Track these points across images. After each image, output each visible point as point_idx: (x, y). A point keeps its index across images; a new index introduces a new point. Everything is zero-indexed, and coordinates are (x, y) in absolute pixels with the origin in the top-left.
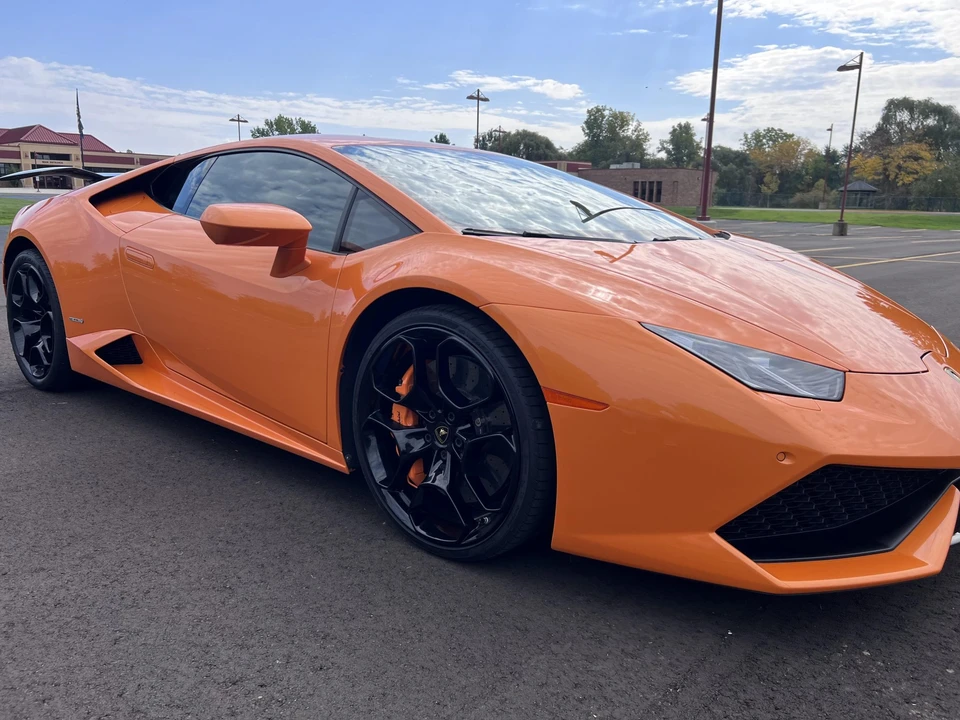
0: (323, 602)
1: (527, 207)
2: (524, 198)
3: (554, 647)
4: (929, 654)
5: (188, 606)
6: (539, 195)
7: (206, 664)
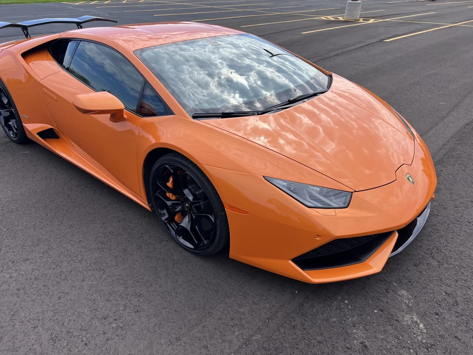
0: (140, 277)
3: (227, 300)
5: (87, 279)
7: (94, 309)
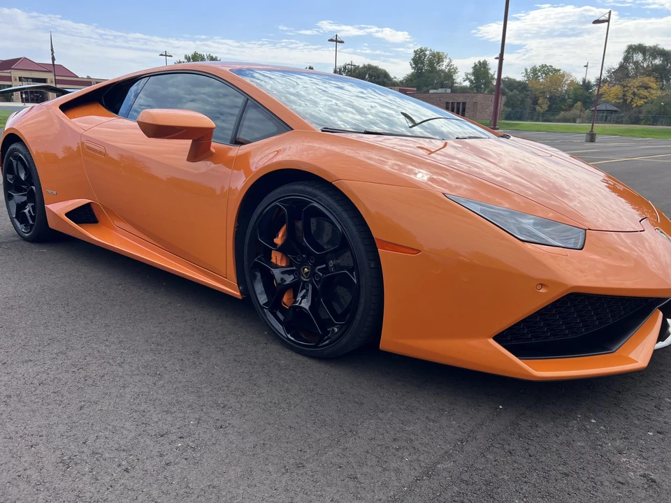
0: (224, 384)
1: (371, 117)
2: (368, 110)
3: (381, 415)
4: (636, 422)
5: (130, 386)
6: (379, 108)
7: (143, 423)
